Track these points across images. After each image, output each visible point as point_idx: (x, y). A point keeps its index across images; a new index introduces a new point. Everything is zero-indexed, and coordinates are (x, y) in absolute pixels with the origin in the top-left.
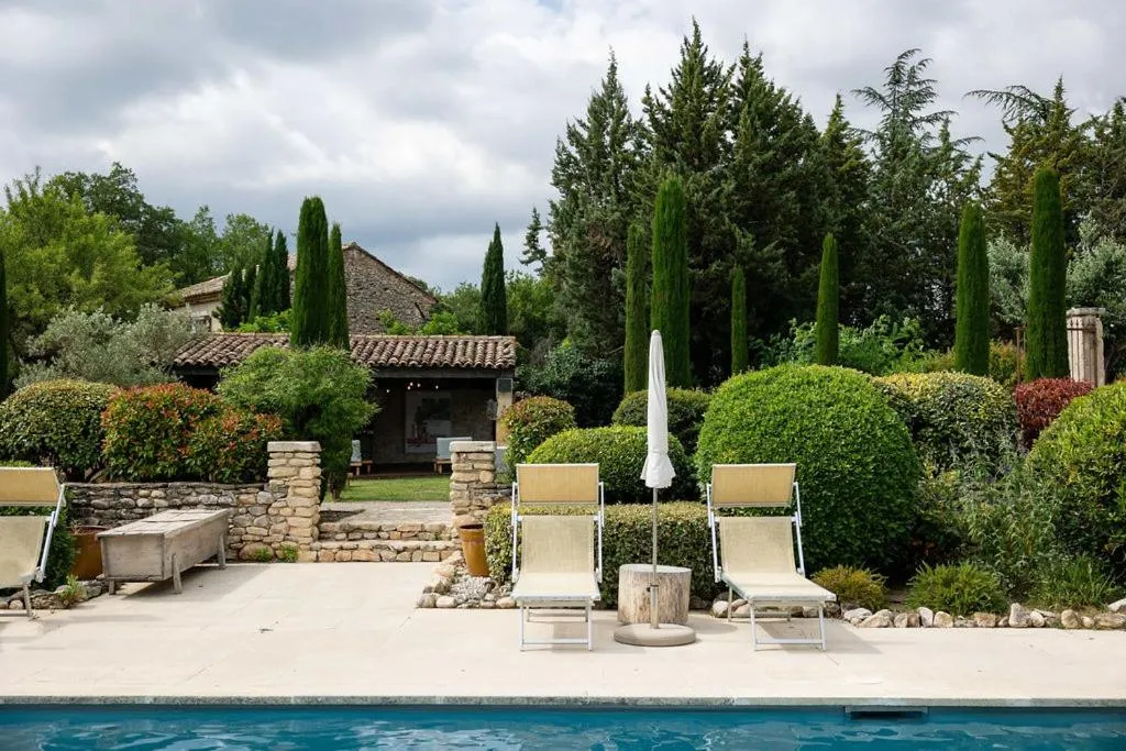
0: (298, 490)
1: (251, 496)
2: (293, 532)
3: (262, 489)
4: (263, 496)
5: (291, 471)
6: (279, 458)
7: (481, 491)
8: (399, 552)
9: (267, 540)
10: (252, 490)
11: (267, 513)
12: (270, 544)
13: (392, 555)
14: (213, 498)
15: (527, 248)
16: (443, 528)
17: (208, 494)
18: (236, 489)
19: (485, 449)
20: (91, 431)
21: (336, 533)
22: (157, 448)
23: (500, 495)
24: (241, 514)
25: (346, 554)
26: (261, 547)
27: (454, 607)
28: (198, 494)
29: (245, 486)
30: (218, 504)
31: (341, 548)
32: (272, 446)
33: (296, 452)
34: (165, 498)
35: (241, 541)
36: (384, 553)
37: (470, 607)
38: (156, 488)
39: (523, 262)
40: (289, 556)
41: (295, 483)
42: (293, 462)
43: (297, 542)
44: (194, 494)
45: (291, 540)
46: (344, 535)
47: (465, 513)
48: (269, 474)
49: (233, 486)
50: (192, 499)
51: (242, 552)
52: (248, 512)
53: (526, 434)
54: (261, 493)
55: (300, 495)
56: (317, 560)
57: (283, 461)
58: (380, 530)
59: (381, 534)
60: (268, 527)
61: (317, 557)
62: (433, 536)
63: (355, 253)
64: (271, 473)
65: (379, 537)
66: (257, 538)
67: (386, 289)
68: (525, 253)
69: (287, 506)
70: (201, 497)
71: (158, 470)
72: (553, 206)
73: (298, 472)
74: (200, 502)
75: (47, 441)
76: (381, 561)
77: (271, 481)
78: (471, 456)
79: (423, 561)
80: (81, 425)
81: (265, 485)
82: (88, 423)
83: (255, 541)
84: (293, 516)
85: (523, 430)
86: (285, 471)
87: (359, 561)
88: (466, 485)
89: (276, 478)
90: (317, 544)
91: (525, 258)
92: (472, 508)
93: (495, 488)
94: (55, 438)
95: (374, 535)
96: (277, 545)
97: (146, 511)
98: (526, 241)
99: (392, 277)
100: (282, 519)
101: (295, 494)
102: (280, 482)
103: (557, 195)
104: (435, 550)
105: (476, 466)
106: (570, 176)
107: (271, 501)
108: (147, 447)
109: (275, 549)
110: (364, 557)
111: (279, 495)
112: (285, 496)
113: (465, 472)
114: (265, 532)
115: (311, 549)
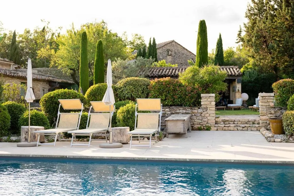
0: (211, 109)
1: (196, 110)
2: (209, 121)
3: (199, 108)
4: (200, 111)
5: (208, 103)
6: (204, 99)
7: (270, 109)
8: (243, 127)
9: (201, 124)
10: (196, 109)
11: (201, 116)
12: (202, 125)
13: (241, 128)
14: (184, 111)
15: (238, 38)
16: (255, 120)
17: (182, 110)
18: (191, 108)
19: (271, 95)
20: (144, 92)
21: (220, 122)
22: (166, 96)
23: (276, 110)
24: (193, 116)
25: (226, 128)
26: (199, 126)
27: (281, 142)
28: (179, 110)
29: (194, 107)
30: (186, 113)
31: (225, 126)
32: (202, 95)
33: (210, 97)
34: (169, 111)
35: (193, 124)
36: (239, 128)
37: (286, 142)
38: (167, 108)
39: (236, 43)
40: (208, 129)
41: (210, 106)
42: (209, 100)
43: (211, 124)
44: (178, 110)
45: (209, 124)
46: (223, 123)
47: (265, 115)
48: (201, 104)
49: (190, 107)
50: (178, 111)
51: (194, 127)
52: (195, 115)
53: (285, 90)
54: (199, 109)
55: (211, 110)
56: (217, 130)
57: (206, 100)
58: (234, 121)
59: (235, 122)
60: (201, 120)
61: (217, 129)
62: (252, 123)
63: (174, 43)
64: (202, 103)
65: (234, 123)
66: (198, 123)
67: (183, 54)
68: (237, 40)
69: (207, 113)
70: (180, 111)
71: (166, 103)
72: (245, 24)
73: (211, 103)
74: (180, 112)
75: (133, 95)
76: (238, 130)
77: (202, 106)
78: (266, 98)
79: (251, 130)
80: (142, 90)
81: (200, 107)
82: (143, 89)
83: (198, 124)
84: (209, 116)
85: (284, 89)
86: (206, 103)
87: (230, 130)
88: (265, 107)
89: (204, 105)
90: (216, 125)
91: (237, 41)
92: (267, 114)
93: (275, 108)
94: (135, 94)
95: (233, 123)
96: (205, 125)
97: (164, 115)
98: (237, 36)
99: (185, 50)
100: (206, 117)
101: (210, 110)
102: (205, 106)
103: (247, 21)
104: (255, 127)
105: (268, 101)
106: (251, 14)
107: (202, 112)
108: (163, 96)
109: (204, 127)
110: (232, 129)
111: (205, 110)
112: (207, 110)
113: (265, 102)
114: (200, 121)
115: (215, 127)
